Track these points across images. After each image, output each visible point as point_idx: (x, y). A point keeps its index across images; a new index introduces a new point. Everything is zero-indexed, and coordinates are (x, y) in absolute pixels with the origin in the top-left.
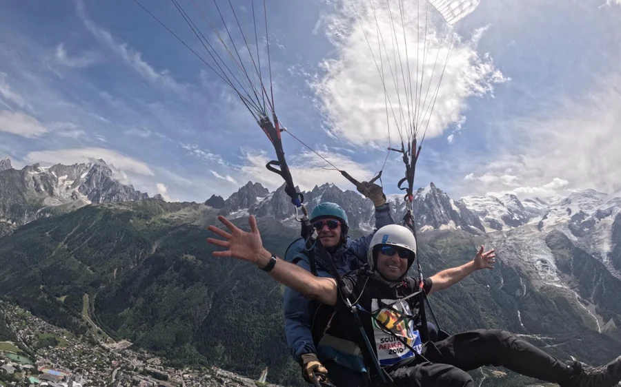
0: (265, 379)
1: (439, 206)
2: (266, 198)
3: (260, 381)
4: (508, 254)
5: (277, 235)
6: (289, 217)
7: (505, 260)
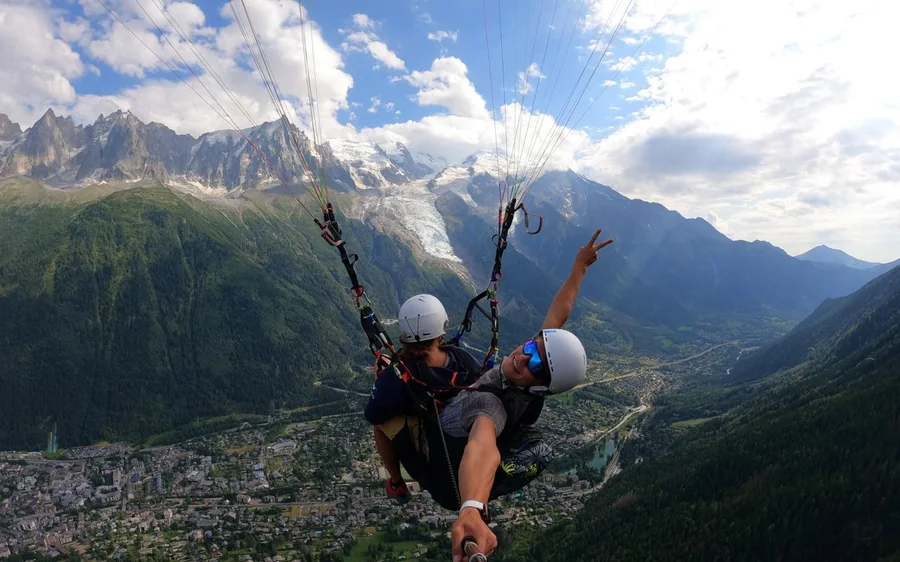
0: (55, 447)
1: (290, 149)
2: (16, 141)
3: (50, 449)
4: (384, 219)
5: (35, 206)
6: (55, 171)
7: (379, 228)
